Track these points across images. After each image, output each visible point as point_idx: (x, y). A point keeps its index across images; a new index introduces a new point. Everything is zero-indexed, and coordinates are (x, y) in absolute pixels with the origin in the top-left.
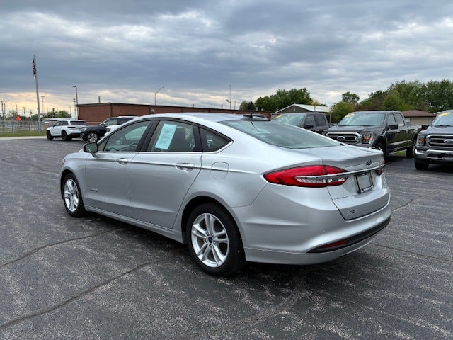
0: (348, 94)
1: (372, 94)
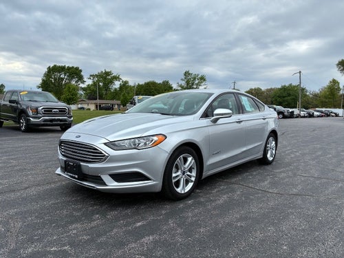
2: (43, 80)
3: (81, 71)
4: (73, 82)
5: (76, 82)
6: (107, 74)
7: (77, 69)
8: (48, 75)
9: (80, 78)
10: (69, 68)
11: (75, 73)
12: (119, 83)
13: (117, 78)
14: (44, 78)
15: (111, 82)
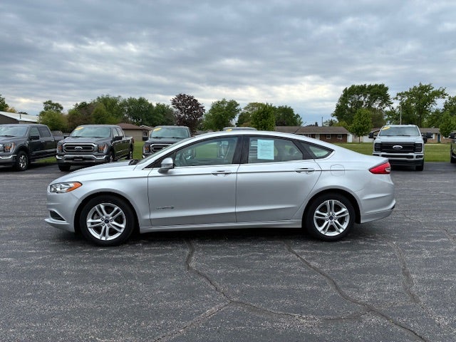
0: (50, 102)
1: (77, 104)
2: (338, 106)
3: (387, 89)
4: (376, 105)
5: (381, 105)
6: (424, 89)
7: (382, 87)
8: (343, 99)
9: (385, 99)
10: (371, 87)
11: (379, 92)
12: (443, 101)
13: (440, 94)
14: (340, 104)
15: (430, 100)
